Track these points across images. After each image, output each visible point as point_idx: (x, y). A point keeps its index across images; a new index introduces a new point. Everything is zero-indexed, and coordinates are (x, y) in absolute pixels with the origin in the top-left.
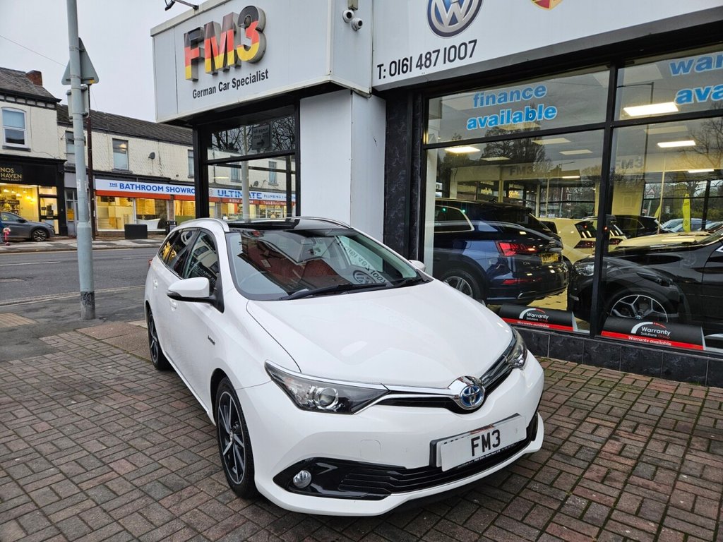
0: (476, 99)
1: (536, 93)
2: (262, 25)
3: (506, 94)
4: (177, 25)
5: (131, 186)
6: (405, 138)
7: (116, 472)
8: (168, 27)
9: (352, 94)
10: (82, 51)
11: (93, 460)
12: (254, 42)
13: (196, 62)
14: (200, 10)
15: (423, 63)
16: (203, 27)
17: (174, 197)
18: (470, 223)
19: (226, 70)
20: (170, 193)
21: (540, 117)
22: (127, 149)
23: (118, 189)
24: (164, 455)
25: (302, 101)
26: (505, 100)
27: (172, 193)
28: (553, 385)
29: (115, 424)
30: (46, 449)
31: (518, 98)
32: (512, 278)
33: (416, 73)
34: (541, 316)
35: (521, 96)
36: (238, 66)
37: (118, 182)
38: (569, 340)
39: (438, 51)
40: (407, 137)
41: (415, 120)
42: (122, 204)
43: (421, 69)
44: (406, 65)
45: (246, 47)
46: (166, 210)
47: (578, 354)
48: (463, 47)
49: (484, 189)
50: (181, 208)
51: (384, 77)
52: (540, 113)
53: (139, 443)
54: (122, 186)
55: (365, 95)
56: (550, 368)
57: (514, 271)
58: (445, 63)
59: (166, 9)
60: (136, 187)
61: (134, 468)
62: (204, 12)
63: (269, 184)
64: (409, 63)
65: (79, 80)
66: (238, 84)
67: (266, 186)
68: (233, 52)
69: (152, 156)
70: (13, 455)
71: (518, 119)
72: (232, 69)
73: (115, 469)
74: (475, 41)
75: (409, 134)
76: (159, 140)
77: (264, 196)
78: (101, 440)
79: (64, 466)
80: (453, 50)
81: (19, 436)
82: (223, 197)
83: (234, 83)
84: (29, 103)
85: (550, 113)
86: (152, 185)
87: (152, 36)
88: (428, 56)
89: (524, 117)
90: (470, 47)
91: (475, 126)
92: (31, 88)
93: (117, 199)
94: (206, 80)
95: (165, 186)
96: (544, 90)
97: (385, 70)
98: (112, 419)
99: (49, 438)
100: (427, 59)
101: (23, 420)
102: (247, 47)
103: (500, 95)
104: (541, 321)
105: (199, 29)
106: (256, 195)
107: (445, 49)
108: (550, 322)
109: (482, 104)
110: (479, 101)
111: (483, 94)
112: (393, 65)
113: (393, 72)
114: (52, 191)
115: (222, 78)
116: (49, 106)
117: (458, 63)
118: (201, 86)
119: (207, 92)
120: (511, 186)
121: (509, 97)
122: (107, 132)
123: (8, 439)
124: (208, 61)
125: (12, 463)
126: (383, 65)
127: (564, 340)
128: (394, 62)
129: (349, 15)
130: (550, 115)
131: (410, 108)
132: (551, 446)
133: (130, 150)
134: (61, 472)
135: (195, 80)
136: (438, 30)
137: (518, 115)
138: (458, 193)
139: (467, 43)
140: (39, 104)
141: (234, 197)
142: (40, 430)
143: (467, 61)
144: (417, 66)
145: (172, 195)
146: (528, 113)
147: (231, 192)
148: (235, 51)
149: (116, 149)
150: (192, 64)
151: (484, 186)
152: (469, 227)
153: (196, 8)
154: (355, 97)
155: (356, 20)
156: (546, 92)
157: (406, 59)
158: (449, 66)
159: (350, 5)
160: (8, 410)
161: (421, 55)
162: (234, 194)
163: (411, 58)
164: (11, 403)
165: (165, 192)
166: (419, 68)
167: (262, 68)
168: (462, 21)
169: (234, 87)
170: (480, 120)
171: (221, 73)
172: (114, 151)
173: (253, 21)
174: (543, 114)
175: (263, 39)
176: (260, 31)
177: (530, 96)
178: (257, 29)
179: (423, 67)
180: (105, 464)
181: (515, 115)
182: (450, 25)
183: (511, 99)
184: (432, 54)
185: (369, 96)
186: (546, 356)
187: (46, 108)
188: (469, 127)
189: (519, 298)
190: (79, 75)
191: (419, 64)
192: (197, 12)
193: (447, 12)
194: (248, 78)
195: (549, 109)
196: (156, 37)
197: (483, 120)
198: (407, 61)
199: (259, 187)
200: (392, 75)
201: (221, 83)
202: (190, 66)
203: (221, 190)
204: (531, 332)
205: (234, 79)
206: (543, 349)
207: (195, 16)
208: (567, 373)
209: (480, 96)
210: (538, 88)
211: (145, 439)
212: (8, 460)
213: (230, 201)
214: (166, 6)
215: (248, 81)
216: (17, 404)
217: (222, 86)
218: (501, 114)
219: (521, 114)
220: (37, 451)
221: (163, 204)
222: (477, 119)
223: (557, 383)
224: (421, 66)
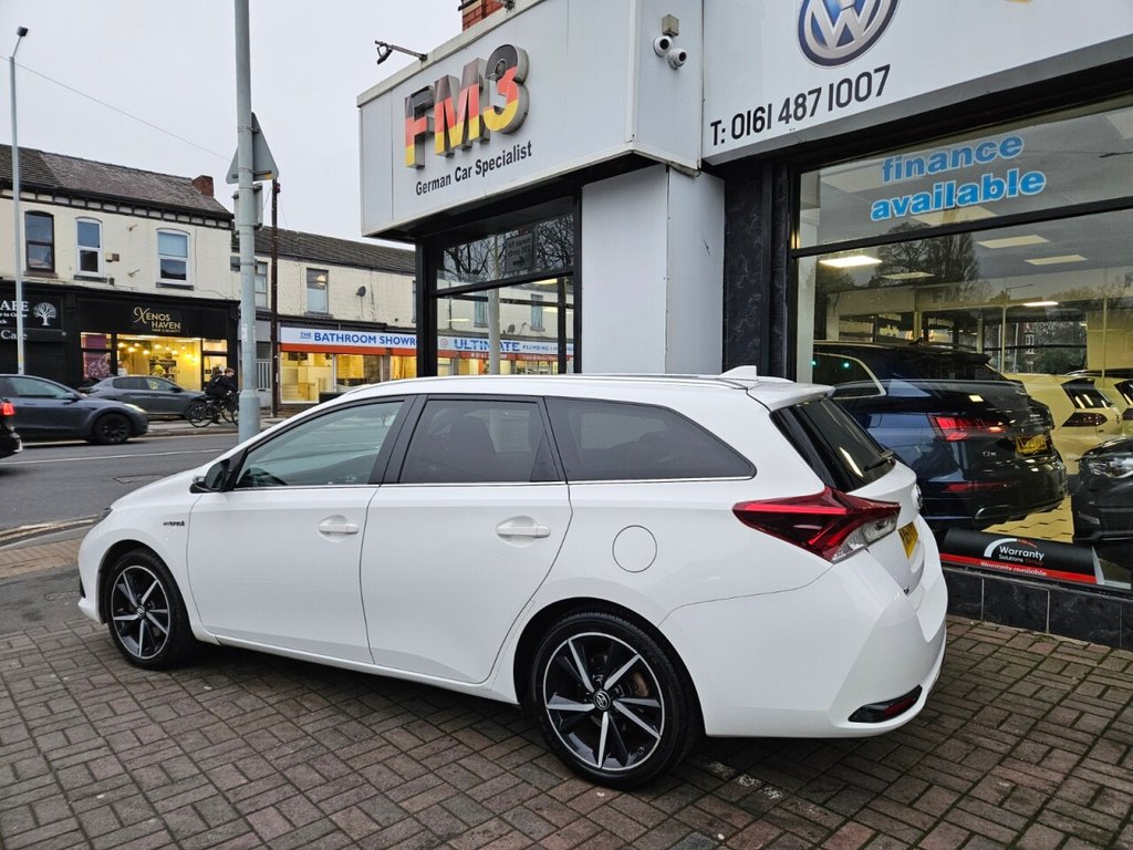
0: (887, 168)
1: (1003, 151)
2: (523, 73)
3: (944, 157)
4: (394, 87)
5: (330, 337)
6: (758, 240)
7: (257, 834)
8: (382, 91)
9: (668, 171)
10: (255, 132)
11: (222, 806)
12: (510, 101)
13: (422, 139)
14: (430, 61)
15: (791, 112)
16: (433, 85)
17: (390, 352)
18: (878, 384)
19: (467, 148)
20: (385, 345)
21: (1012, 191)
22: (326, 283)
23: (312, 341)
24: (341, 804)
25: (586, 188)
26: (943, 166)
27: (389, 345)
28: (1069, 693)
29: (267, 734)
30: (150, 777)
31: (968, 161)
32: (962, 480)
33: (778, 130)
34: (1027, 554)
35: (974, 158)
36: (484, 139)
37: (313, 331)
38: (1090, 601)
39: (819, 90)
40: (762, 239)
41: (776, 209)
42: (318, 363)
43: (787, 122)
44: (762, 119)
45: (498, 110)
46: (378, 371)
47: (1110, 629)
48: (864, 80)
49: (885, 326)
50: (401, 368)
51: (723, 141)
52: (1013, 183)
53: (302, 775)
54: (317, 337)
55: (689, 172)
56: (1054, 655)
57: (966, 466)
58: (830, 109)
59: (379, 62)
60: (338, 338)
61: (288, 828)
62: (435, 63)
63: (532, 329)
64: (765, 116)
65: (251, 175)
66: (484, 168)
67: (527, 332)
68: (477, 118)
69: (362, 292)
70: (96, 787)
71: (968, 198)
72: (476, 145)
73: (256, 827)
74: (887, 68)
75: (766, 232)
76: (371, 269)
77: (522, 347)
78: (240, 764)
79: (173, 814)
80: (845, 87)
81: (111, 749)
82: (463, 349)
83: (478, 167)
84: (194, 221)
85: (1033, 182)
86: (360, 334)
87: (359, 106)
88: (800, 101)
89: (980, 193)
90: (877, 78)
91: (886, 214)
92: (198, 200)
93: (311, 356)
94: (437, 165)
95: (378, 335)
96: (1018, 142)
97: (724, 131)
98: (264, 723)
99: (158, 757)
100: (798, 105)
101: (125, 718)
102: (500, 109)
103: (933, 157)
104: (1031, 562)
105: (427, 89)
106: (510, 346)
107: (831, 86)
108: (1047, 564)
109: (898, 176)
110: (893, 171)
111: (899, 159)
112: (739, 120)
113: (738, 132)
114: (221, 346)
115: (461, 160)
116: (222, 224)
117: (855, 108)
118: (429, 175)
119: (438, 183)
120: (931, 321)
121: (949, 161)
122: (300, 259)
123: (95, 754)
124: (439, 136)
125: (92, 803)
126: (720, 122)
127: (1080, 602)
128: (741, 116)
129: (664, 44)
130: (1031, 186)
131: (768, 190)
132: (1097, 834)
133: (330, 283)
134: (166, 827)
135: (420, 167)
136: (817, 56)
137: (969, 190)
138: (841, 334)
139: (872, 72)
140: (208, 222)
141: (478, 349)
142: (145, 740)
143: (873, 103)
144: (781, 119)
145: (387, 348)
146: (988, 185)
147: (475, 342)
148: (481, 118)
149: (312, 284)
150: (416, 143)
151: (883, 323)
152: (876, 390)
153: (423, 58)
154: (673, 176)
155: (675, 51)
156: (1022, 148)
157: (761, 109)
158: (838, 113)
159: (666, 29)
160: (104, 699)
161: (788, 100)
162: (478, 344)
163: (770, 106)
164: (110, 685)
165: (378, 344)
166: (784, 122)
167: (521, 140)
168: (861, 36)
169: (478, 173)
170: (896, 202)
171: (458, 153)
172: (309, 287)
173: (509, 68)
174: (1019, 186)
175: (524, 96)
176: (520, 82)
177: (992, 155)
178: (515, 80)
179: (792, 120)
180: (241, 815)
181: (963, 189)
182: (838, 45)
183: (955, 164)
184: (809, 97)
185: (697, 173)
186: (1043, 629)
187: (217, 227)
188: (876, 215)
189: (977, 518)
190: (251, 168)
191: (784, 115)
192: (425, 65)
193: (834, 24)
194: (500, 158)
195: (1029, 177)
196: (364, 108)
197: (901, 203)
198: (763, 112)
199: (515, 333)
200: (736, 137)
201: (459, 169)
202: (413, 146)
203: (459, 339)
204: (1009, 586)
205: (479, 161)
206: (1036, 617)
207: (423, 70)
208: (1093, 668)
209: (894, 163)
210: (1005, 143)
211: (313, 767)
212: (86, 796)
213: (473, 355)
214: (378, 57)
215: (500, 161)
216: (121, 687)
217: (460, 173)
218: (935, 191)
219: (974, 190)
220: (134, 781)
221: (374, 363)
222: (891, 202)
223: (1075, 688)
224: (787, 118)
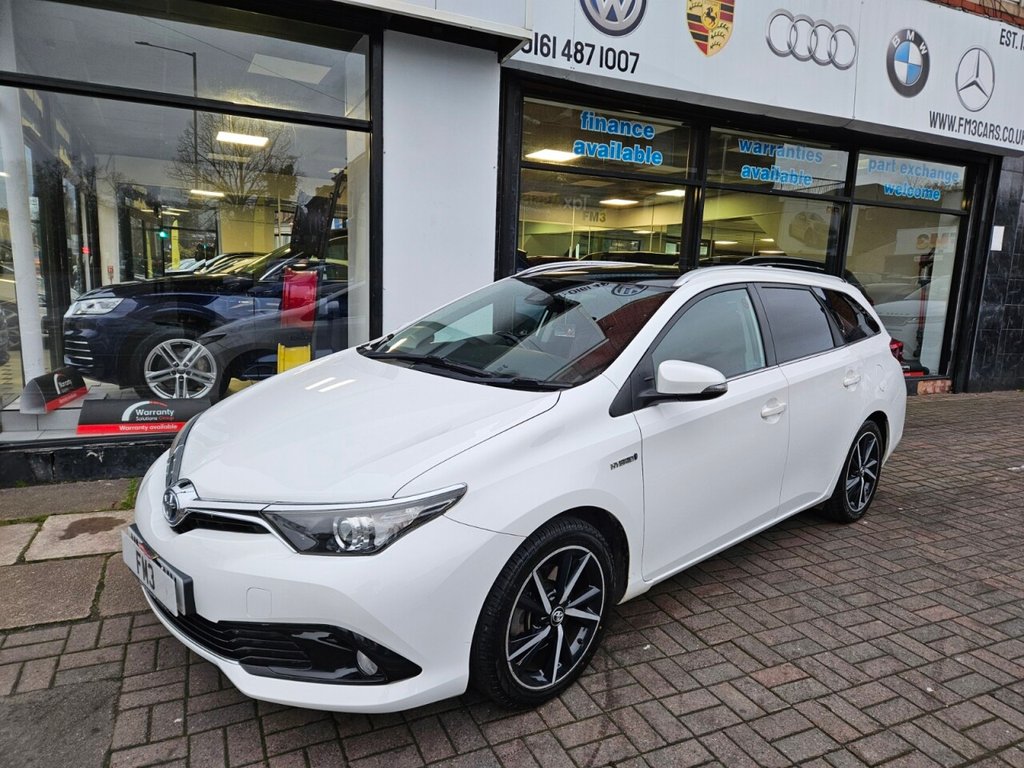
1: (645, 132)
15: (572, 53)
21: (648, 159)
31: (629, 132)
33: (560, 63)
39: (593, 47)
43: (569, 60)
44: (548, 46)
48: (623, 56)
52: (648, 155)
58: (601, 66)
64: (551, 44)
71: (628, 157)
74: (637, 55)
80: (612, 53)
85: (657, 158)
88: (579, 47)
89: (633, 156)
90: (632, 59)
91: (583, 151)
96: (652, 130)
100: (577, 51)
107: (602, 48)
109: (592, 126)
110: (588, 121)
111: (592, 114)
113: (526, 47)
117: (615, 74)
121: (619, 127)
137: (628, 152)
139: (629, 53)
143: (627, 76)
144: (563, 54)
146: (637, 152)
156: (654, 134)
157: (547, 37)
158: (605, 72)
161: (569, 42)
163: (555, 38)
166: (565, 58)
168: (623, 22)
170: (589, 145)
177: (640, 134)
179: (572, 59)
181: (626, 150)
182: (608, 19)
183: (622, 131)
184: (585, 48)
188: (576, 150)
191: (566, 52)
197: (592, 147)
198: (549, 40)
200: (524, 51)
209: (589, 116)
210: (645, 127)
218: (611, 145)
219: (631, 152)
222: (586, 143)
224: (569, 56)
